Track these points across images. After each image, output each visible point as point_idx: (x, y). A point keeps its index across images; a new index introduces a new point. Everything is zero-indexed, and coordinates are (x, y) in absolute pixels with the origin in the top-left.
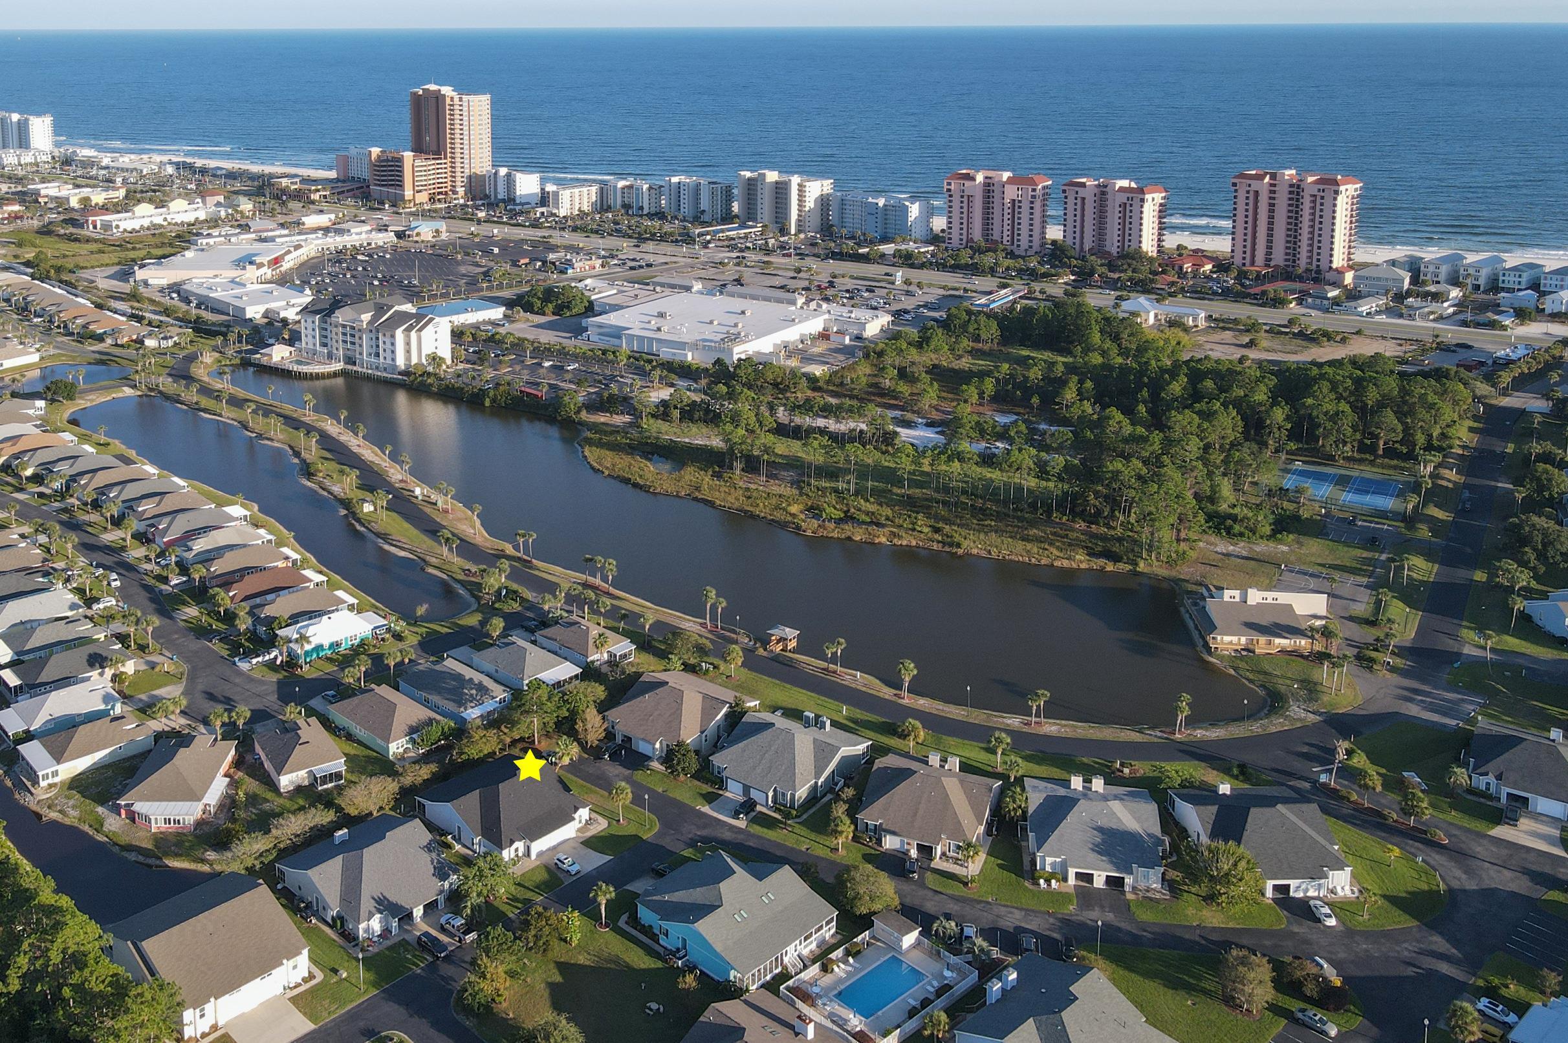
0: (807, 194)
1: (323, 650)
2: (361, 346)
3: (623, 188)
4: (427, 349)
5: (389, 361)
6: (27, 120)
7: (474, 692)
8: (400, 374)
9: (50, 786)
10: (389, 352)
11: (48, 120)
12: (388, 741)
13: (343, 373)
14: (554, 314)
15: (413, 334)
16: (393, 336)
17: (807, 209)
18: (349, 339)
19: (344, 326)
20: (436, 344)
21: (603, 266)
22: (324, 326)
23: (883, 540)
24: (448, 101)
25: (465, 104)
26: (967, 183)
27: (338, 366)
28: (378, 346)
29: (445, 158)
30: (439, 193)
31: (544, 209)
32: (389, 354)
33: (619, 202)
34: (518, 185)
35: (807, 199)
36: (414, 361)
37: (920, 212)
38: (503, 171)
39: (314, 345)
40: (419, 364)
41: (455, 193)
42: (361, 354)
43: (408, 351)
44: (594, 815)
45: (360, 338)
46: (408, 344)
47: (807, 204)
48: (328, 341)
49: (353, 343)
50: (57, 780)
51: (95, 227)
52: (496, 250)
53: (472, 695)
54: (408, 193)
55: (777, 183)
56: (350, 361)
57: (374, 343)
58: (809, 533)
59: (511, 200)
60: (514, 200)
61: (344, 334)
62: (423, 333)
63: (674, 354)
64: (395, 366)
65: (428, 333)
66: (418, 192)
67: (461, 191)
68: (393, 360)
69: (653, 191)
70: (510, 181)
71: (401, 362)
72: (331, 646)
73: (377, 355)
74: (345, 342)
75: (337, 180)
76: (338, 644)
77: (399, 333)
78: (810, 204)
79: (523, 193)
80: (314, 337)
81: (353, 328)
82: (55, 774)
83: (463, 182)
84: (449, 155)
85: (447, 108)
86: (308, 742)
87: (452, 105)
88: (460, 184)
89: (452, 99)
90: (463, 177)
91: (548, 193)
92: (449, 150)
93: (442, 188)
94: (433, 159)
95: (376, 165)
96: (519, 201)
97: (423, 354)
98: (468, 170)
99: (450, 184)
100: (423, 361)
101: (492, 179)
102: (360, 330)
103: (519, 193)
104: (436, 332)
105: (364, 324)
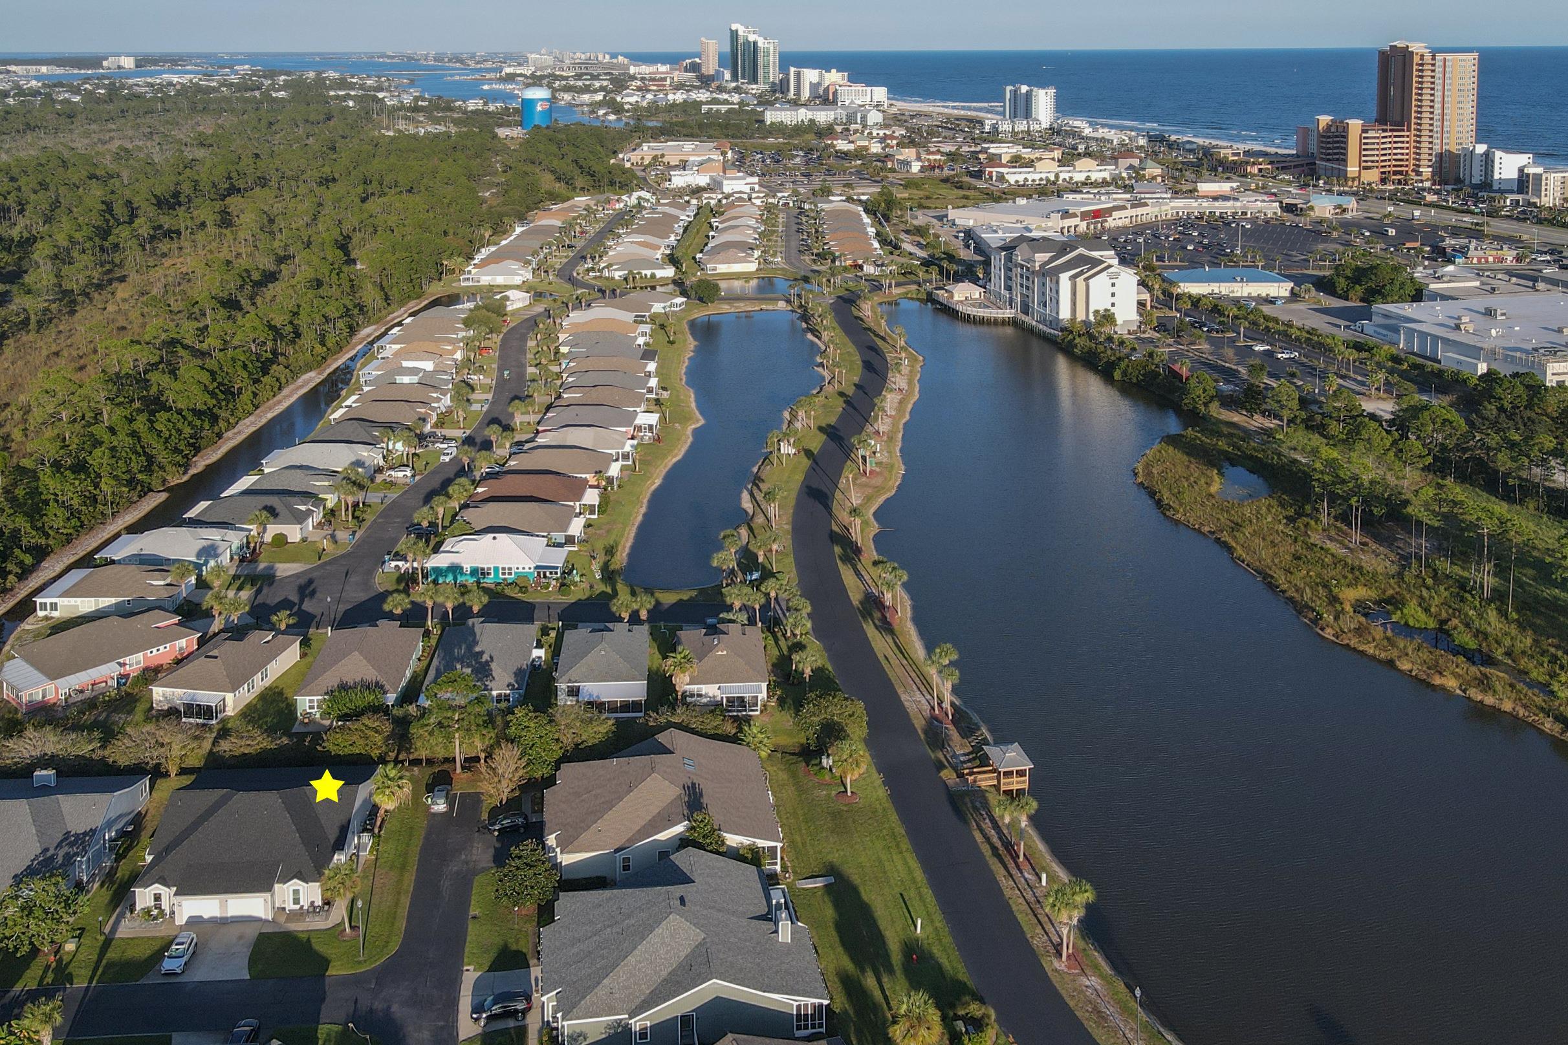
1: (462, 573)
2: (1033, 292)
4: (1099, 302)
5: (1053, 313)
6: (1031, 91)
8: (1062, 330)
9: (46, 618)
10: (1054, 301)
11: (1052, 91)
13: (1014, 323)
14: (1362, 300)
15: (1080, 280)
16: (1059, 282)
18: (1025, 282)
19: (1021, 266)
20: (1113, 300)
21: (1518, 259)
22: (1009, 265)
23: (1451, 683)
24: (1416, 59)
25: (1439, 64)
27: (1008, 313)
28: (1046, 293)
29: (1409, 130)
30: (1395, 173)
31: (1520, 197)
32: (1053, 305)
34: (1496, 166)
36: (1081, 316)
38: (1481, 149)
39: (1000, 287)
40: (1086, 323)
41: (1419, 173)
42: (1033, 302)
43: (1074, 303)
45: (1033, 283)
46: (1074, 295)
48: (1012, 283)
49: (1028, 289)
50: (56, 614)
51: (991, 178)
52: (1392, 232)
54: (1352, 169)
56: (1026, 309)
57: (1043, 291)
58: (1328, 633)
59: (1487, 184)
60: (1493, 184)
61: (1022, 277)
63: (1460, 362)
64: (1057, 320)
66: (1366, 168)
67: (1426, 171)
68: (1058, 312)
70: (1488, 159)
71: (1065, 314)
72: (474, 571)
73: (1045, 305)
74: (1022, 286)
75: (1298, 156)
76: (484, 573)
77: (1064, 278)
79: (1503, 177)
80: (1000, 278)
81: (1028, 269)
82: (54, 607)
83: (1430, 160)
84: (1413, 126)
85: (1415, 67)
86: (216, 657)
87: (1422, 65)
88: (1426, 162)
89: (1422, 57)
90: (1430, 155)
91: (1528, 175)
92: (1413, 120)
93: (1401, 166)
94: (1391, 130)
95: (1323, 137)
96: (1496, 187)
97: (1091, 310)
98: (1438, 147)
99: (1412, 162)
100: (1092, 318)
101: (1468, 158)
102: (1033, 272)
103: (1497, 176)
104: (1113, 285)
105: (1037, 264)
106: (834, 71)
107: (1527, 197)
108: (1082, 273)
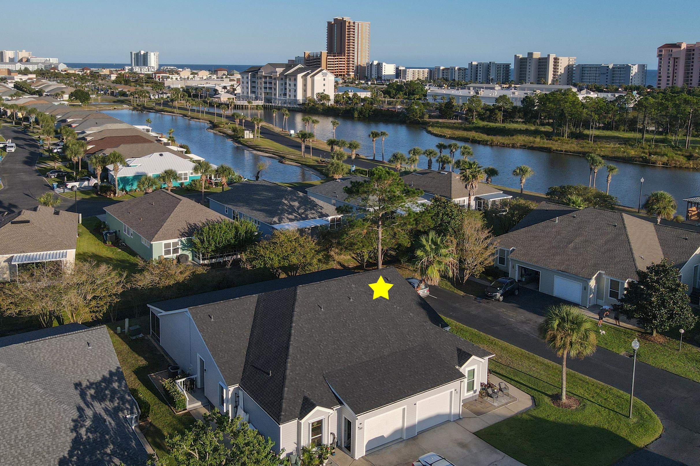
0: (560, 64)
2: (275, 89)
3: (443, 70)
4: (318, 89)
5: (292, 98)
6: (147, 53)
7: (296, 204)
8: (299, 104)
10: (292, 91)
12: (151, 237)
13: (264, 106)
15: (309, 79)
16: (295, 80)
17: (559, 73)
18: (268, 85)
19: (265, 77)
20: (324, 86)
22: (254, 80)
24: (347, 24)
25: (356, 25)
26: (674, 50)
27: (261, 103)
28: (286, 89)
29: (345, 56)
31: (398, 80)
32: (292, 93)
33: (441, 76)
34: (383, 69)
35: (559, 68)
36: (309, 97)
37: (638, 71)
38: (376, 61)
39: (248, 93)
40: (312, 99)
41: (349, 75)
42: (275, 95)
43: (305, 91)
44: (496, 381)
45: (275, 84)
46: (305, 85)
47: (559, 71)
48: (256, 90)
49: (270, 88)
51: (159, 79)
53: (292, 207)
55: (540, 59)
56: (268, 99)
57: (283, 87)
59: (379, 77)
60: (381, 78)
61: (265, 83)
62: (316, 78)
64: (296, 101)
65: (318, 78)
67: (352, 74)
68: (295, 96)
69: (461, 71)
70: (379, 67)
71: (300, 97)
73: (285, 94)
74: (265, 88)
77: (300, 76)
78: (561, 70)
79: (386, 74)
80: (247, 88)
81: (271, 78)
83: (353, 69)
84: (346, 54)
85: (347, 27)
86: (28, 222)
87: (350, 26)
88: (352, 70)
89: (349, 23)
90: (353, 67)
91: (400, 70)
92: (346, 52)
93: (342, 72)
94: (337, 56)
95: (307, 60)
96: (383, 79)
97: (315, 93)
98: (356, 63)
99: (346, 70)
100: (315, 97)
101: (369, 67)
102: (275, 79)
103: (383, 74)
104: (324, 80)
105: (278, 74)
106: (24, 51)
107: (400, 80)
108: (308, 74)
